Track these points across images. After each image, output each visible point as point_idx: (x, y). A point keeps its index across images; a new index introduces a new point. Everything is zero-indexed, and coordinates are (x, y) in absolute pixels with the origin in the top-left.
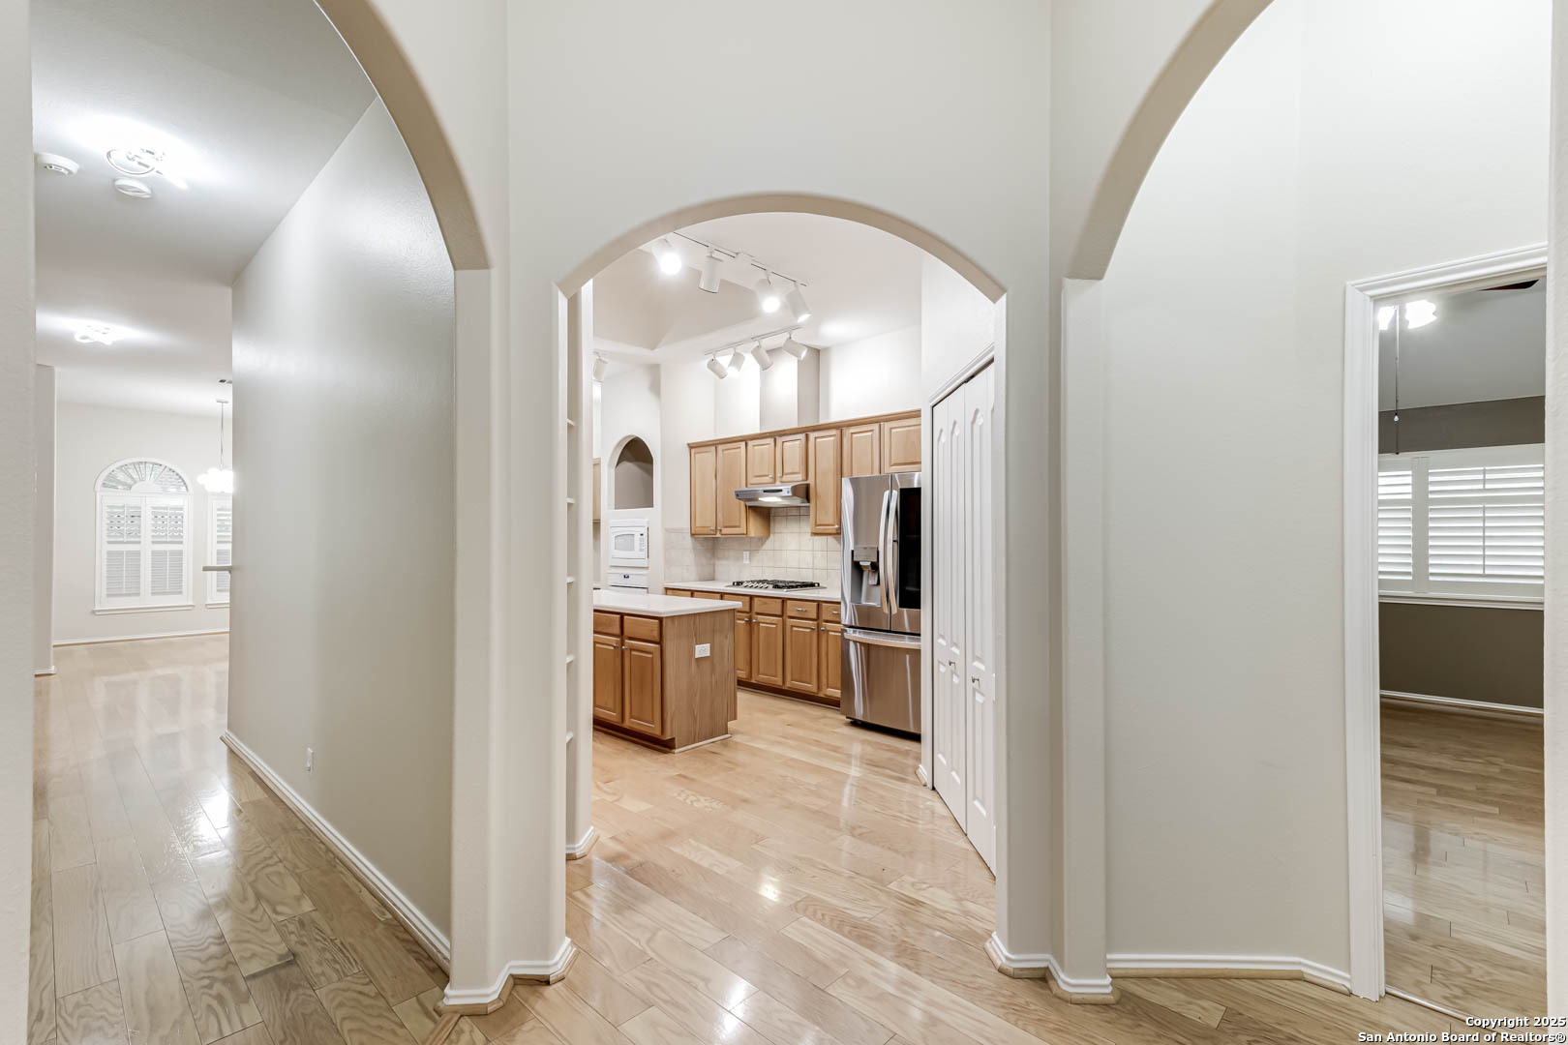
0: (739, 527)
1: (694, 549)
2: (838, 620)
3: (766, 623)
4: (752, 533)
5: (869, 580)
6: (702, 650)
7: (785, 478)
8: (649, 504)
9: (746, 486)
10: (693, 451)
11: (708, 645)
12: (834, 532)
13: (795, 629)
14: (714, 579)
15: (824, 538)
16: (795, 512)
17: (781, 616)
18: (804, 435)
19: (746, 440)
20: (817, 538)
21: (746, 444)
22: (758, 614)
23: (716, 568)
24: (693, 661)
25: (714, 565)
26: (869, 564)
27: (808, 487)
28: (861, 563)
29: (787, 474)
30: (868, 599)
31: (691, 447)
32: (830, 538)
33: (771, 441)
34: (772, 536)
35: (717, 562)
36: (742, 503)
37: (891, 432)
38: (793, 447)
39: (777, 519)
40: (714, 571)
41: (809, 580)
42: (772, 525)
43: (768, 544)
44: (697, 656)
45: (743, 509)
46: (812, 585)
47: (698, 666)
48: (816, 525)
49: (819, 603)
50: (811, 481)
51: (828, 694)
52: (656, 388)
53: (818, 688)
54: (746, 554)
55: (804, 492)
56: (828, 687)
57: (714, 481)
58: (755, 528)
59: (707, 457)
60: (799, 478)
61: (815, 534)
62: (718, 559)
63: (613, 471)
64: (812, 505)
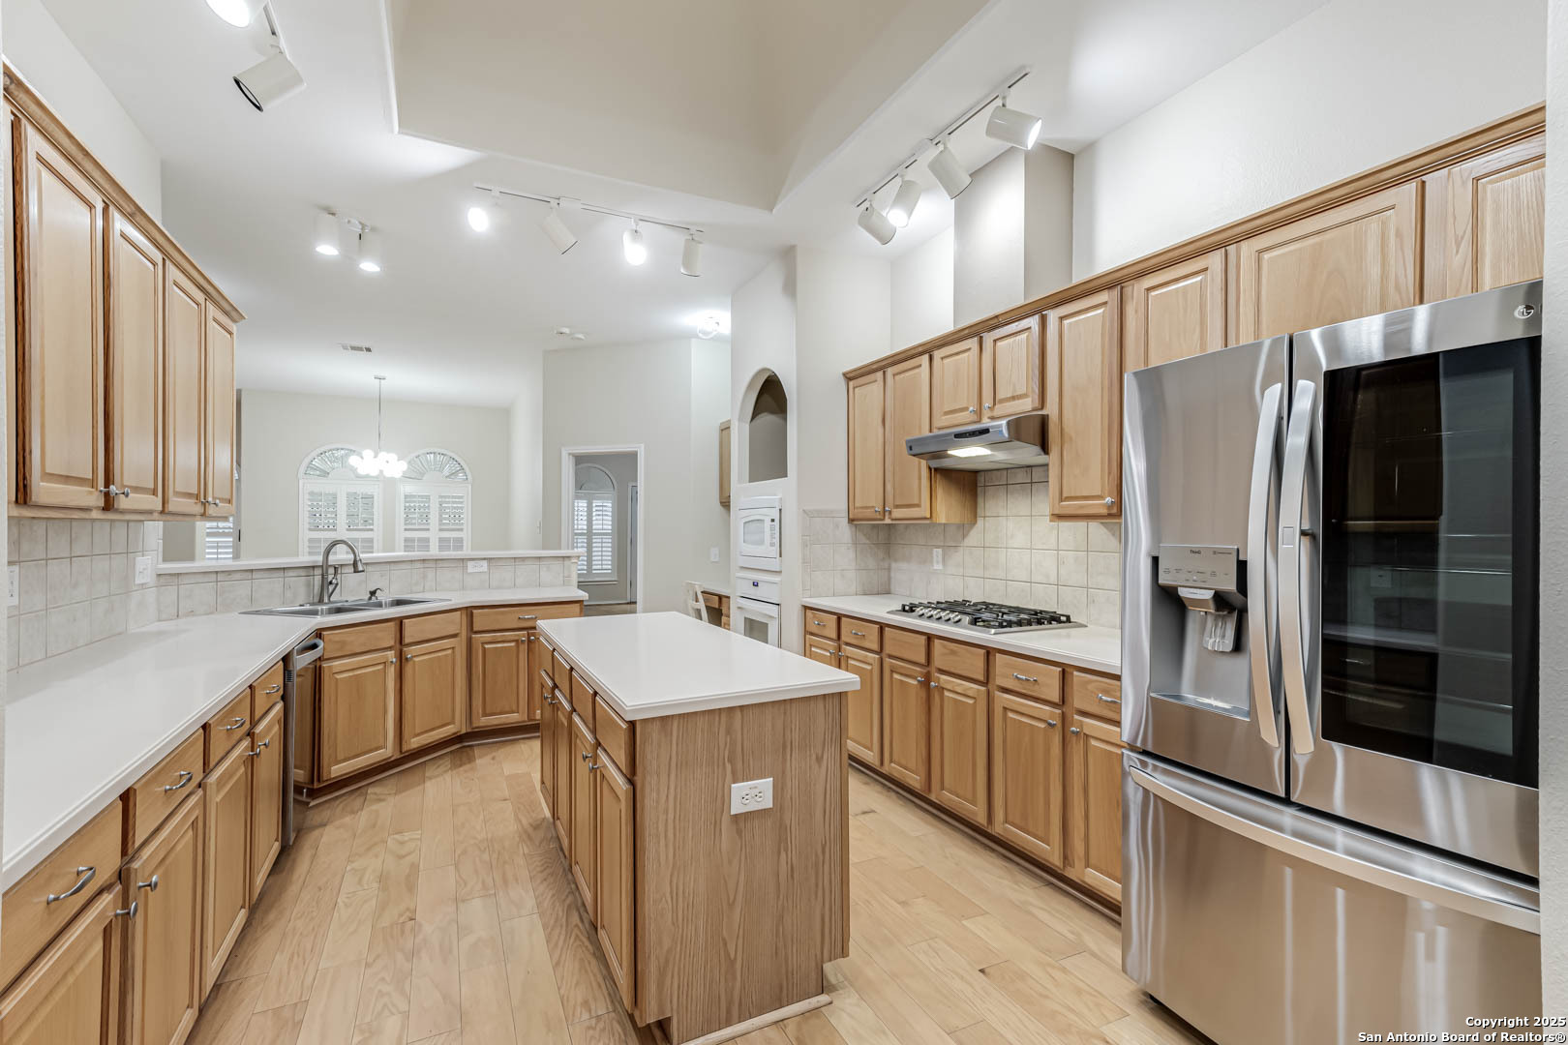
0: (918, 506)
1: (855, 543)
2: (1116, 717)
3: (958, 691)
4: (942, 517)
5: (1209, 636)
6: (752, 794)
7: (999, 410)
8: (782, 472)
9: (931, 431)
10: (851, 383)
11: (772, 779)
12: (1104, 511)
13: (1011, 715)
14: (888, 592)
15: (1081, 525)
16: (1021, 477)
17: (985, 683)
18: (1037, 317)
19: (928, 349)
20: (1065, 525)
21: (931, 358)
22: (942, 671)
23: (892, 575)
24: (725, 821)
25: (889, 569)
26: (1208, 595)
27: (1044, 421)
28: (1183, 593)
29: (1002, 401)
30: (1200, 688)
31: (849, 377)
32: (1094, 525)
33: (973, 343)
34: (980, 521)
35: (894, 565)
36: (924, 463)
37: (1259, 261)
38: (1014, 350)
39: (990, 491)
40: (889, 578)
41: (1049, 606)
42: (980, 500)
43: (974, 536)
44: (736, 808)
45: (925, 473)
46: (1054, 619)
47: (739, 832)
48: (1061, 500)
49: (1065, 671)
50: (1051, 410)
51: (1087, 880)
52: (790, 287)
53: (1065, 857)
54: (938, 552)
55: (1038, 431)
56: (1087, 865)
57: (881, 430)
58: (946, 507)
59: (871, 392)
60: (1026, 405)
61: (1060, 517)
62: (896, 561)
63: (747, 426)
64: (1053, 459)
